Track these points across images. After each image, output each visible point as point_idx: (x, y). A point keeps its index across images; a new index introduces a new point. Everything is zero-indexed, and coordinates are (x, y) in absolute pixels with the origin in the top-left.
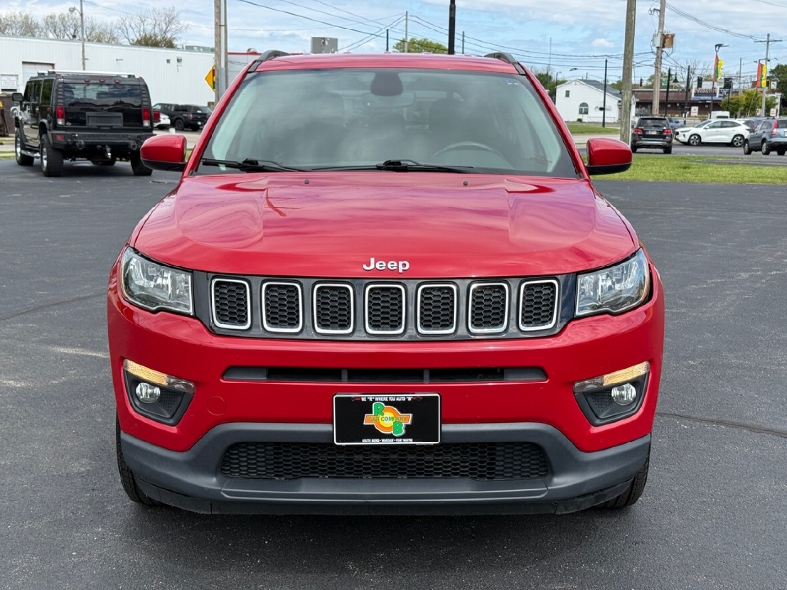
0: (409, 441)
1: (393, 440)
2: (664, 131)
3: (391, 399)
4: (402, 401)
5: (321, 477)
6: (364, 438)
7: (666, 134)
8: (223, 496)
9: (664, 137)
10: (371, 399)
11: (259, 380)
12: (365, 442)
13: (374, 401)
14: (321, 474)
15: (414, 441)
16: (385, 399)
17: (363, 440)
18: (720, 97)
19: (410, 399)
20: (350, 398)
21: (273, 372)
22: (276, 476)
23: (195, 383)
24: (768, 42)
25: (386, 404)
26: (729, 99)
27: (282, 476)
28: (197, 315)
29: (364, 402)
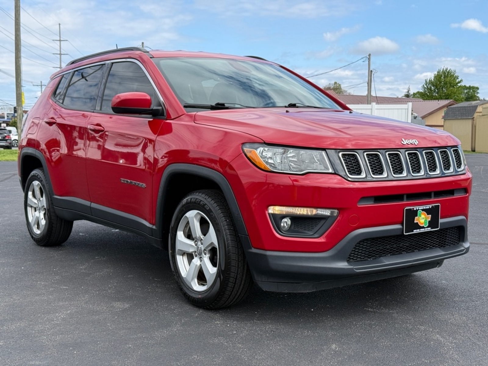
0: (429, 229)
1: (424, 229)
2: (6, 136)
3: (425, 208)
4: (428, 209)
5: (387, 255)
6: (415, 229)
7: (7, 138)
8: (355, 271)
9: (6, 140)
10: (417, 209)
11: (369, 204)
12: (415, 231)
13: (419, 209)
14: (386, 254)
15: (431, 229)
16: (422, 208)
17: (414, 231)
18: (7, 119)
19: (430, 207)
20: (410, 209)
21: (378, 199)
22: (369, 258)
23: (338, 209)
24: (41, 86)
25: (422, 211)
26: (15, 120)
27: (370, 258)
28: (336, 173)
29: (415, 210)
